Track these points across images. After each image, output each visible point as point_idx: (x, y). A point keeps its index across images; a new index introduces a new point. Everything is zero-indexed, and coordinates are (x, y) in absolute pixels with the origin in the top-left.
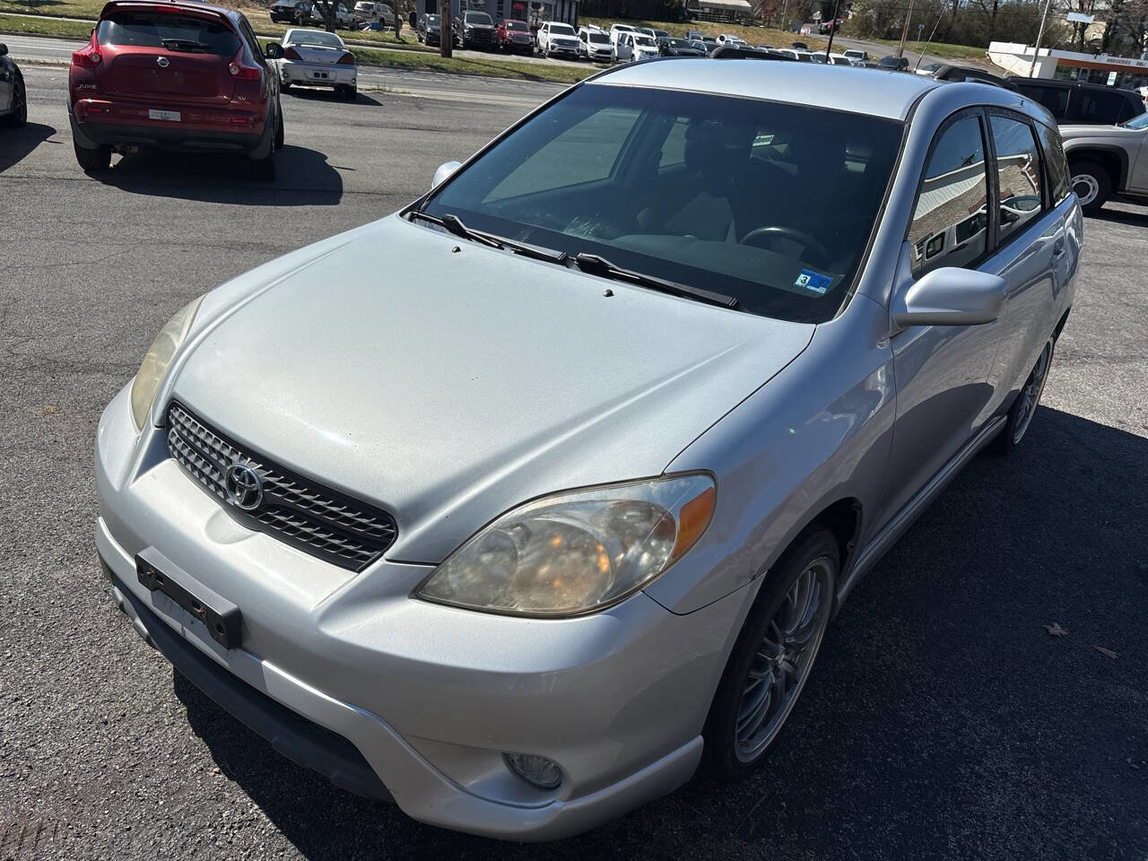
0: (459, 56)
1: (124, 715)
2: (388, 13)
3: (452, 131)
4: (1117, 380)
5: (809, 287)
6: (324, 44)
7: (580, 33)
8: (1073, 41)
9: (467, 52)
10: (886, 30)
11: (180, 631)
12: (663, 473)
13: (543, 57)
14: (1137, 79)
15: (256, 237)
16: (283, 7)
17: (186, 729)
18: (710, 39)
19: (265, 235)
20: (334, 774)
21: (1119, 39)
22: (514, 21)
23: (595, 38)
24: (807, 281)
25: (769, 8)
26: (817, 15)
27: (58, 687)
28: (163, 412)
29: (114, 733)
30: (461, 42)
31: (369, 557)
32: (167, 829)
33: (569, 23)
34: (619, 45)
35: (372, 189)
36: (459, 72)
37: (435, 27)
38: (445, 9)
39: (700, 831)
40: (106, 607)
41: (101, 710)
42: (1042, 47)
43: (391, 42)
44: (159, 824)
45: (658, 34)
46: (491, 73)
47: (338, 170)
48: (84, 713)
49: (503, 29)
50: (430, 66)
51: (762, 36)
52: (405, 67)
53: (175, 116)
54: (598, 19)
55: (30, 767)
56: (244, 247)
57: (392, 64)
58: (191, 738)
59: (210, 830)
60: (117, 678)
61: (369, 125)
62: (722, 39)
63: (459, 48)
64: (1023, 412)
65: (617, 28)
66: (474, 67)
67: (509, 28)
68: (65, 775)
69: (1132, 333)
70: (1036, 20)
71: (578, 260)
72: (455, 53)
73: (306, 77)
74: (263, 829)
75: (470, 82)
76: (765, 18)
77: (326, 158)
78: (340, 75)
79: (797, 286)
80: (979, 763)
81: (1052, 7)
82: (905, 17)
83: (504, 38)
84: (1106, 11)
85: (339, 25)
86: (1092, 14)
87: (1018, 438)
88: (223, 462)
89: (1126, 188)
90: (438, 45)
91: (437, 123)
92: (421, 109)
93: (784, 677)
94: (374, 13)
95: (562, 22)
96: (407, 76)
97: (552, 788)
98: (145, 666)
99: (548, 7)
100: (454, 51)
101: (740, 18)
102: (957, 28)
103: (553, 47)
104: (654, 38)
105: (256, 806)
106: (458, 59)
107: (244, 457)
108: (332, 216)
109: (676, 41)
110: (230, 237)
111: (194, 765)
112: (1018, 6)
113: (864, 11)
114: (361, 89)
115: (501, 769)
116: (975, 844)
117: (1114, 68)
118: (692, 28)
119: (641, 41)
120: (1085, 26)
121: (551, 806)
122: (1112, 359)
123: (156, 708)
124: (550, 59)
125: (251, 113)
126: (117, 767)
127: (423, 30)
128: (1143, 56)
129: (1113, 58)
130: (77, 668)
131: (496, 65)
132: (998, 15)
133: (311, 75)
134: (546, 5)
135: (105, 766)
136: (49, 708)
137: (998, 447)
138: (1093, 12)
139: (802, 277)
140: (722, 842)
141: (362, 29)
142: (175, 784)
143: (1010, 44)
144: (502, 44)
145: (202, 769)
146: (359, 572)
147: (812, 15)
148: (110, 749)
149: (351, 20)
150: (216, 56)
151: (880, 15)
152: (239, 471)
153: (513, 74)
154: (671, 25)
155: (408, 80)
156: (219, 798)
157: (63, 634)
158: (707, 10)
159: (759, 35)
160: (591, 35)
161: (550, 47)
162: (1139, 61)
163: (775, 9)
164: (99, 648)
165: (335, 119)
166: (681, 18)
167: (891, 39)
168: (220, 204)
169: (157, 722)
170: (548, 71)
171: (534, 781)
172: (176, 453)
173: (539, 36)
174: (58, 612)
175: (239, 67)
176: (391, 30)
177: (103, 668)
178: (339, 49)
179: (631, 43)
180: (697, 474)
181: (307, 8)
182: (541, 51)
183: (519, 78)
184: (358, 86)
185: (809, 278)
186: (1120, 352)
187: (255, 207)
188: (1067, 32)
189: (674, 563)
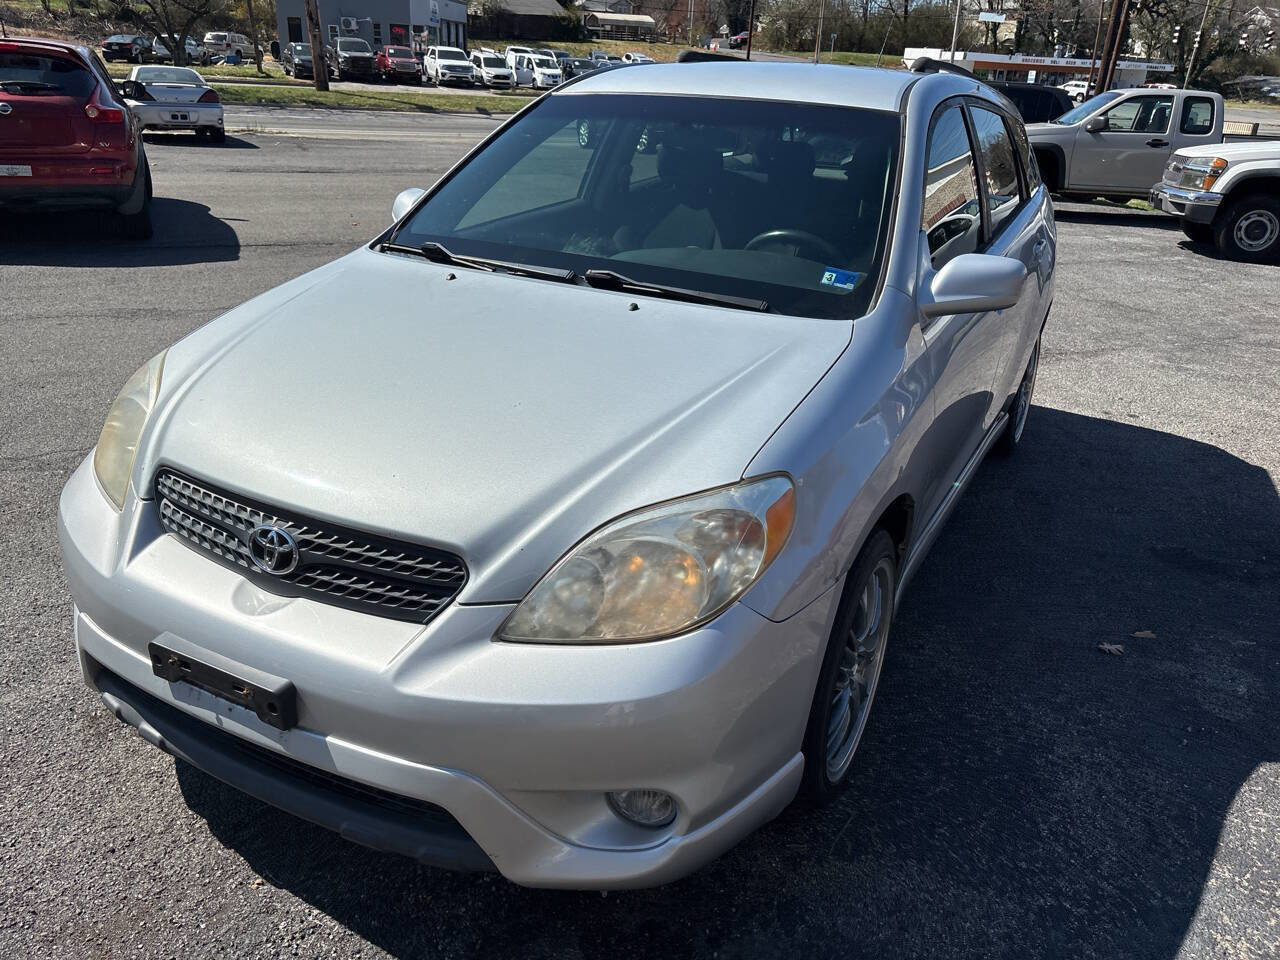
0: (337, 89)
1: (133, 839)
2: (244, 44)
3: (348, 172)
4: (1094, 373)
5: (836, 285)
6: (179, 81)
7: (472, 57)
8: (986, 41)
9: (346, 83)
10: (798, 41)
11: (216, 722)
12: (742, 479)
13: (434, 86)
14: (1053, 78)
15: (147, 302)
16: (118, 44)
17: (211, 843)
18: (616, 59)
19: (156, 299)
20: (421, 852)
21: (1029, 39)
22: (396, 47)
23: (490, 63)
24: (833, 278)
25: (674, 24)
26: (724, 29)
27: (43, 821)
28: (151, 482)
29: (126, 861)
30: (336, 73)
31: (437, 605)
32: (218, 952)
33: (457, 46)
34: (517, 69)
35: (273, 241)
36: (340, 107)
37: (303, 57)
38: (315, 36)
39: (798, 860)
40: (78, 726)
41: (103, 838)
42: (957, 50)
43: (252, 76)
44: (206, 948)
45: (558, 55)
46: (378, 107)
47: (227, 222)
48: (84, 844)
49: (384, 56)
50: (305, 101)
51: (670, 53)
52: (276, 103)
53: (25, 171)
54: (489, 42)
55: (34, 913)
56: (134, 314)
57: (261, 101)
58: (219, 852)
59: (269, 945)
60: (113, 802)
61: (248, 171)
62: (628, 57)
63: (335, 80)
64: (1020, 409)
65: (512, 50)
66: (357, 100)
67: (391, 55)
68: (79, 914)
69: (1098, 327)
70: (947, 22)
71: (587, 278)
72: (332, 86)
73: (162, 119)
74: (329, 934)
75: (357, 118)
76: (670, 34)
77: (209, 209)
78: (204, 116)
79: (824, 285)
80: (1051, 752)
81: (963, 8)
82: (816, 27)
83: (386, 66)
84: (1015, 10)
85: (188, 61)
86: (1002, 14)
87: (1018, 437)
88: (241, 527)
89: (1066, 186)
90: (311, 78)
91: (328, 164)
92: (304, 149)
93: (858, 689)
94: (228, 45)
95: (449, 45)
96: (280, 114)
97: (664, 826)
98: (143, 784)
99: (432, 30)
100: (330, 84)
101: (645, 34)
102: (869, 35)
103: (443, 75)
104: (555, 59)
105: (316, 912)
106: (337, 92)
107: (268, 517)
108: (232, 273)
109: (579, 61)
110: (115, 305)
111: (231, 880)
112: (928, 8)
113: (773, 22)
114: (228, 131)
115: (605, 815)
116: (1066, 828)
117: (1033, 67)
118: (594, 48)
119: (542, 64)
120: (996, 26)
121: (670, 842)
122: (1085, 354)
123: (170, 826)
124: (441, 88)
125: (117, 161)
126: (140, 896)
127: (289, 61)
128: (1056, 53)
129: (1028, 58)
130: (61, 797)
131: (381, 96)
132: (909, 20)
133: (167, 117)
134: (429, 28)
135: (125, 898)
136: (39, 845)
137: (1003, 447)
138: (1003, 11)
139: (827, 275)
140: (822, 866)
141: (216, 63)
142: (211, 904)
143: (925, 49)
144: (385, 74)
145: (241, 884)
146: (427, 623)
147: (718, 28)
148: (125, 878)
149: (202, 54)
150: (68, 98)
151: (790, 26)
152: (265, 533)
153: (403, 106)
154: (570, 44)
155: (283, 119)
156: (270, 911)
157: (33, 762)
158: (608, 28)
159: (666, 52)
160: (485, 59)
161: (440, 74)
162: (1053, 59)
163: (679, 24)
164: (81, 771)
165: (207, 166)
166: (581, 37)
167: (804, 51)
168: (92, 269)
169: (174, 842)
170: (443, 101)
171: (644, 821)
172: (174, 527)
173: (426, 63)
174: (19, 740)
175: (98, 109)
176: (251, 63)
177: (93, 793)
178: (199, 86)
179: (530, 66)
180: (775, 476)
181: (147, 43)
182: (430, 79)
183: (411, 110)
184: (226, 128)
185: (834, 275)
186: (1090, 347)
187: (136, 269)
188: (980, 34)
189: (766, 568)
